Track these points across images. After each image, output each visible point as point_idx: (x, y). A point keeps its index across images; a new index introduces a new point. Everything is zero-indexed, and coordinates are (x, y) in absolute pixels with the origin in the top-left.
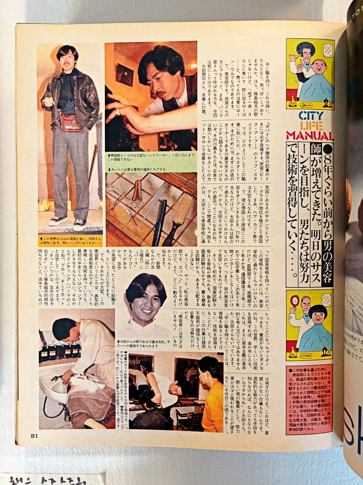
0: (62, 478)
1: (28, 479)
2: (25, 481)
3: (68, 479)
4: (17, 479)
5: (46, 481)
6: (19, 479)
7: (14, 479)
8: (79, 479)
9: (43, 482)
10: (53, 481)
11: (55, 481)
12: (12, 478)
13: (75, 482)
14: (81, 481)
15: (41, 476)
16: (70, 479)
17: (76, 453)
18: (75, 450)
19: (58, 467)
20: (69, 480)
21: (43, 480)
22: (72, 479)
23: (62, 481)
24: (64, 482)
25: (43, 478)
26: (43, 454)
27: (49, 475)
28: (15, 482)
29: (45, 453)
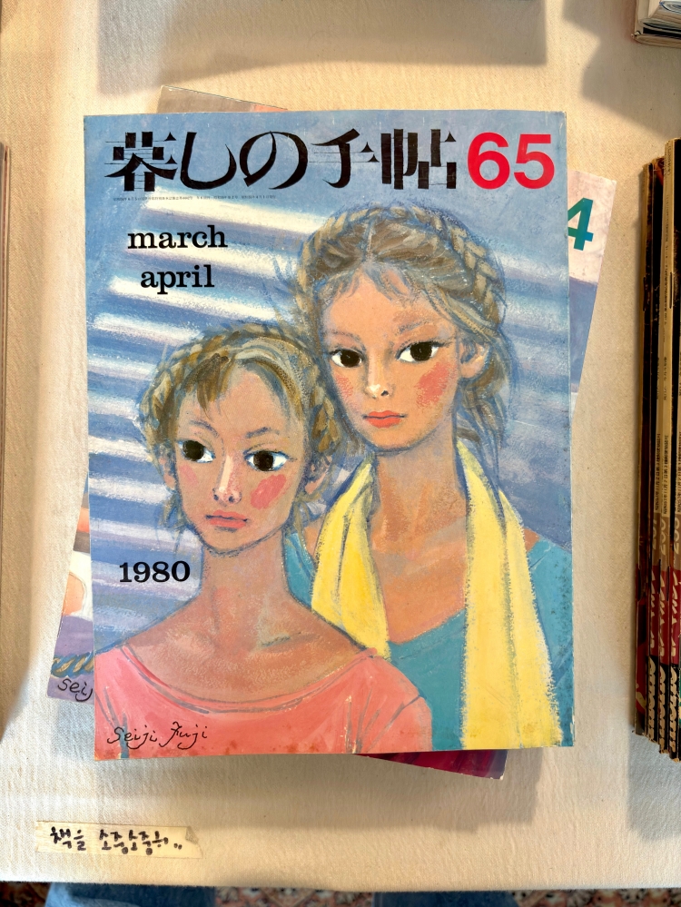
0: (131, 832)
1: (79, 832)
2: (74, 834)
3: (140, 834)
4: (61, 831)
5: (106, 835)
6: (65, 831)
7: (58, 831)
8: (157, 834)
9: (101, 837)
10: (117, 836)
11: (120, 837)
12: (53, 829)
13: (152, 838)
14: (161, 837)
15: (99, 828)
16: (144, 835)
17: (155, 792)
18: (154, 789)
19: (125, 814)
20: (141, 836)
21: (103, 834)
22: (147, 834)
23: (131, 835)
24: (135, 838)
25: (102, 831)
26: (103, 794)
27: (111, 826)
28: (59, 835)
29: (106, 792)
